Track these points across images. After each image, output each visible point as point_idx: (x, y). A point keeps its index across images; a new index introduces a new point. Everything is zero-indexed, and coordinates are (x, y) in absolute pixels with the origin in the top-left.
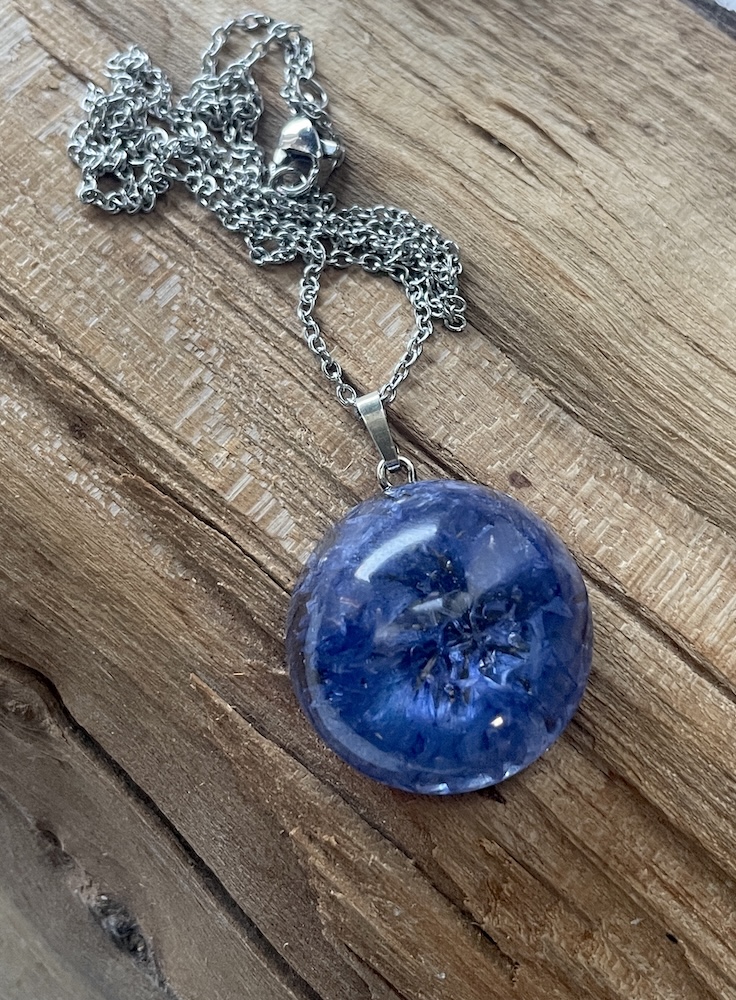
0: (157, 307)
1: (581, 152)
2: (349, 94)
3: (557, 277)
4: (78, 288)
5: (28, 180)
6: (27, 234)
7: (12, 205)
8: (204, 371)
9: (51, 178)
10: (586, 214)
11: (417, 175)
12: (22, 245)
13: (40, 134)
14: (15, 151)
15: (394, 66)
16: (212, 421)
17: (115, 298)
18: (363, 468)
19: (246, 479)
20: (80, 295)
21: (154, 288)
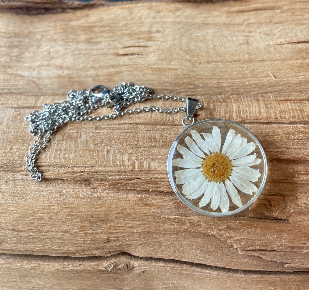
0: (84, 142)
3: (168, 70)
8: (107, 147)
11: (119, 72)
13: (24, 126)
14: (21, 133)
16: (118, 156)
17: (72, 147)
18: (161, 139)
19: (137, 162)
20: (64, 152)
21: (80, 138)
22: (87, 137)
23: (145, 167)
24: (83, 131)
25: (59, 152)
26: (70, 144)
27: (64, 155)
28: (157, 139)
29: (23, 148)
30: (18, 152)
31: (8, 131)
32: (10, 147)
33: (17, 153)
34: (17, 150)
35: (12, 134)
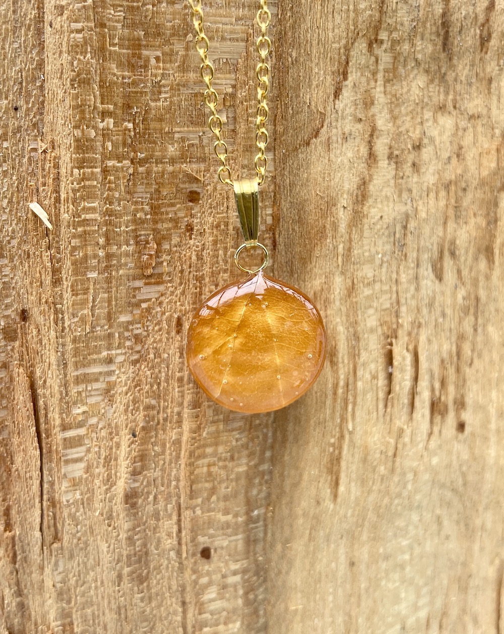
0: (134, 296)
1: (420, 415)
2: (355, 276)
3: (334, 478)
4: (104, 247)
5: (143, 155)
6: (110, 189)
7: (119, 162)
8: (121, 354)
9: (157, 166)
10: (383, 456)
11: (335, 359)
12: (99, 193)
13: (179, 132)
14: (155, 129)
15: (394, 276)
16: (96, 386)
17: (117, 271)
18: (142, 483)
19: (82, 431)
20: (101, 253)
21: (146, 284)
22: (149, 300)
23: (69, 451)
24: (167, 288)
25: (102, 241)
26: (126, 264)
27: (95, 256)
28: (140, 473)
29: (109, 145)
30: (97, 134)
31: (163, 89)
32: (111, 107)
33: (93, 133)
34: (103, 130)
35: (153, 104)
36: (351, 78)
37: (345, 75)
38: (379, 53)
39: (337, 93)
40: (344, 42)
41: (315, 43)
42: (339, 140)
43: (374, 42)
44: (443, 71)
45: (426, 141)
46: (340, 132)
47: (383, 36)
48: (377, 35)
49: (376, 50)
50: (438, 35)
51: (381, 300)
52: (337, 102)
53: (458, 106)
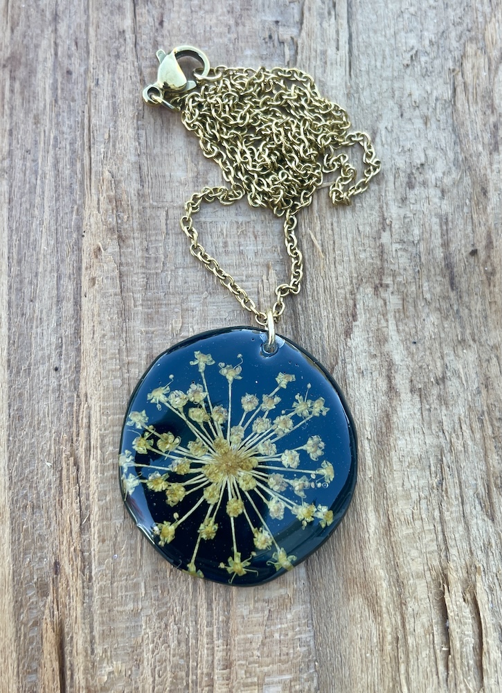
36: (361, 319)
37: (354, 316)
38: (387, 295)
39: (348, 333)
40: (349, 288)
41: (321, 290)
42: (355, 374)
43: (379, 286)
44: (455, 309)
45: (449, 374)
46: (355, 368)
47: (388, 280)
48: (381, 280)
49: (382, 293)
50: (444, 277)
51: (425, 541)
52: (349, 340)
53: (476, 338)
